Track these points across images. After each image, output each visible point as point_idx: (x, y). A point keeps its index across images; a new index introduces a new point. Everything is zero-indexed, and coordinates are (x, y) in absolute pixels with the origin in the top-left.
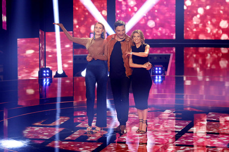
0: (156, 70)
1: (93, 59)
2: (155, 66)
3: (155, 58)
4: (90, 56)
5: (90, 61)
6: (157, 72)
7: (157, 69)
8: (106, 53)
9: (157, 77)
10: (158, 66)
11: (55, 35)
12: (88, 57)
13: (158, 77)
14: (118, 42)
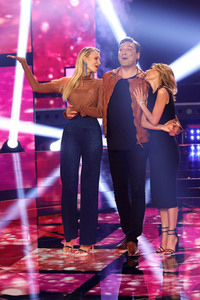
0: (191, 135)
1: (79, 113)
2: (190, 126)
3: (189, 111)
4: (73, 109)
5: (73, 118)
6: (192, 138)
7: (192, 132)
8: (100, 104)
9: (193, 148)
10: (193, 126)
11: (14, 73)
12: (68, 110)
13: (195, 147)
14: (122, 79)
